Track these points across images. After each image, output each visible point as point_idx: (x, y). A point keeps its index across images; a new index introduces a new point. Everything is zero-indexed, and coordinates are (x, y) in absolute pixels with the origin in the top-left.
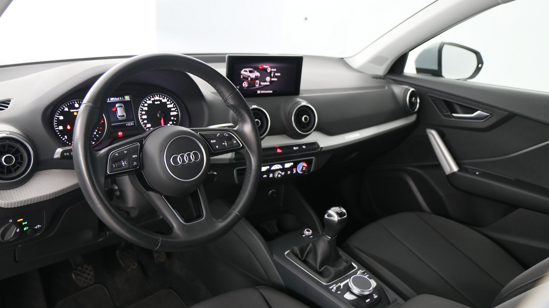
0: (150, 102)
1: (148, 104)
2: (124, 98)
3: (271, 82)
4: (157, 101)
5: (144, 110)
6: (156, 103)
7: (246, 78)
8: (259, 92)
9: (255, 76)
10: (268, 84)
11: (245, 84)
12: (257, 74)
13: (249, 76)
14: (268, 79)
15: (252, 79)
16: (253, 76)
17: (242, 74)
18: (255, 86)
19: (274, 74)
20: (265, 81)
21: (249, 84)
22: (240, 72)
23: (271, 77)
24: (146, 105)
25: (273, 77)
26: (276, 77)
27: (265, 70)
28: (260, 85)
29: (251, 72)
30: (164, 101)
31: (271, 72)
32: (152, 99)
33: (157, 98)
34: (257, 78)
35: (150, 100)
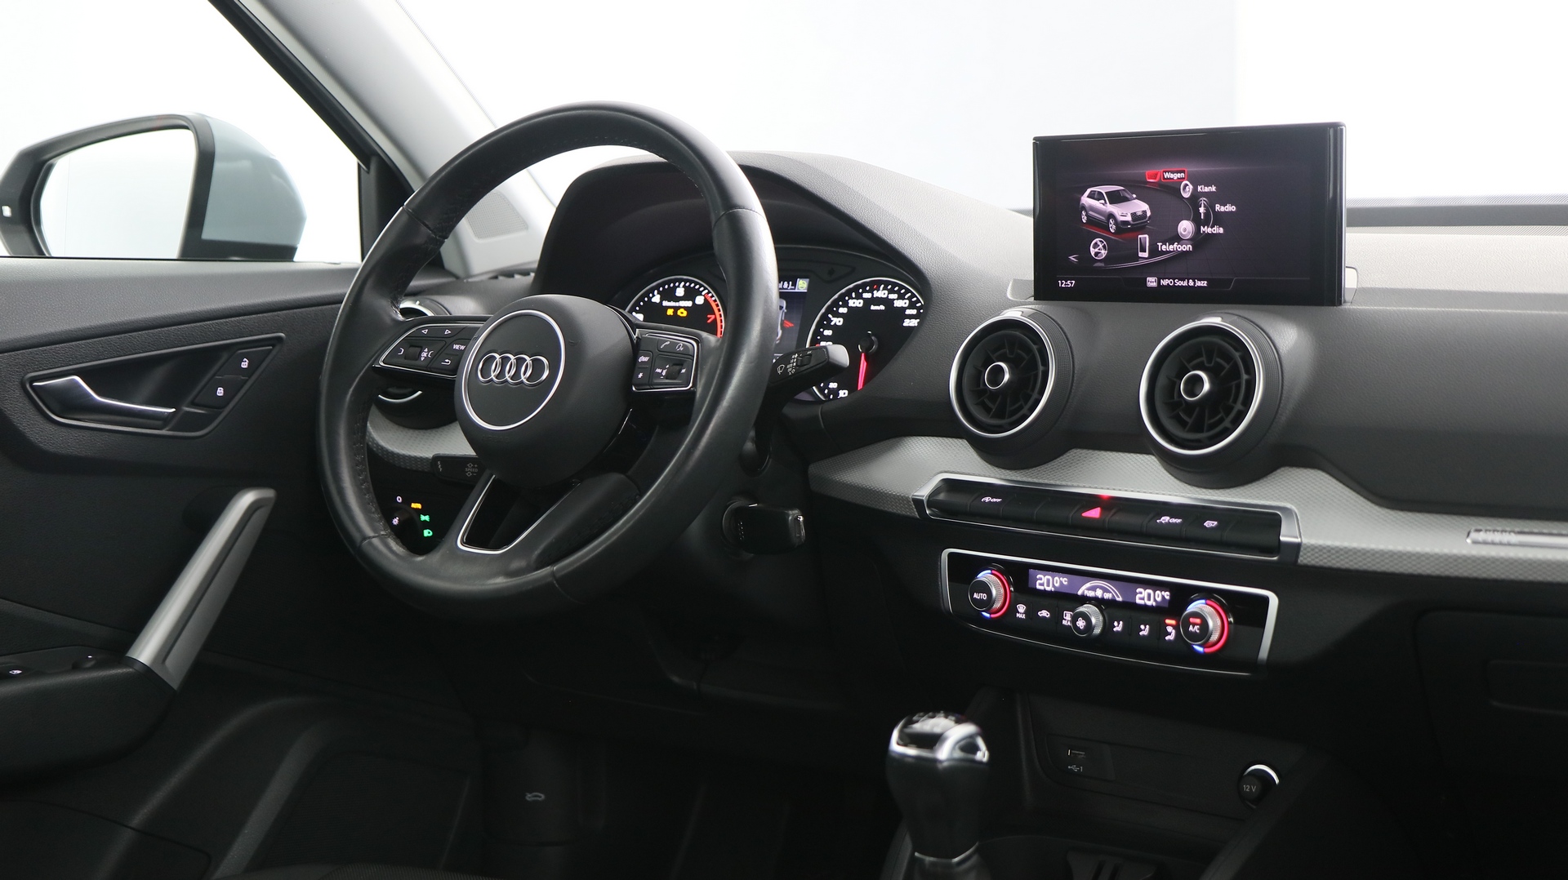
0: (858, 303)
1: (850, 309)
2: (794, 284)
3: (1198, 240)
4: (878, 301)
5: (832, 323)
6: (873, 308)
7: (1100, 224)
8: (1152, 282)
9: (1134, 215)
10: (1188, 247)
11: (1098, 249)
12: (1141, 207)
13: (1111, 216)
14: (1186, 227)
15: (1122, 227)
16: (1124, 212)
17: (1084, 208)
18: (1138, 258)
19: (1210, 207)
20: (1177, 239)
21: (1111, 246)
22: (1080, 200)
23: (1198, 222)
24: (843, 310)
25: (1206, 223)
26: (1219, 219)
27: (1173, 189)
28: (1154, 251)
29: (1115, 198)
30: (899, 304)
31: (1195, 196)
32: (867, 295)
33: (881, 294)
34: (1139, 223)
35: (859, 297)
